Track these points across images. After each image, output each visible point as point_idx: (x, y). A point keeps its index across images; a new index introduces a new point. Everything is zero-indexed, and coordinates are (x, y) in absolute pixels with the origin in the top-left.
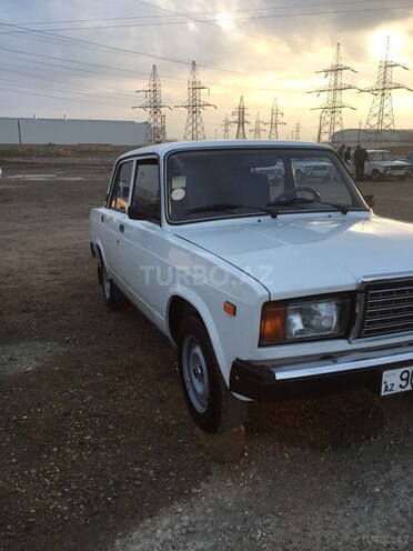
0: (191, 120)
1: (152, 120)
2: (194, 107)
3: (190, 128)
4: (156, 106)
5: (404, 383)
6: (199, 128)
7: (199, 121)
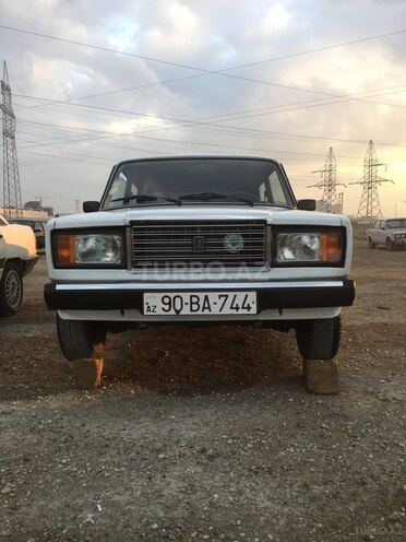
0: (366, 196)
1: (326, 198)
2: (370, 183)
3: (365, 204)
4: (330, 185)
5: (167, 307)
6: (374, 204)
7: (374, 196)
